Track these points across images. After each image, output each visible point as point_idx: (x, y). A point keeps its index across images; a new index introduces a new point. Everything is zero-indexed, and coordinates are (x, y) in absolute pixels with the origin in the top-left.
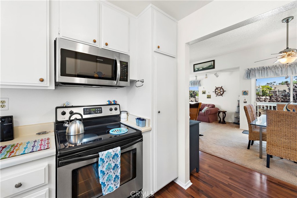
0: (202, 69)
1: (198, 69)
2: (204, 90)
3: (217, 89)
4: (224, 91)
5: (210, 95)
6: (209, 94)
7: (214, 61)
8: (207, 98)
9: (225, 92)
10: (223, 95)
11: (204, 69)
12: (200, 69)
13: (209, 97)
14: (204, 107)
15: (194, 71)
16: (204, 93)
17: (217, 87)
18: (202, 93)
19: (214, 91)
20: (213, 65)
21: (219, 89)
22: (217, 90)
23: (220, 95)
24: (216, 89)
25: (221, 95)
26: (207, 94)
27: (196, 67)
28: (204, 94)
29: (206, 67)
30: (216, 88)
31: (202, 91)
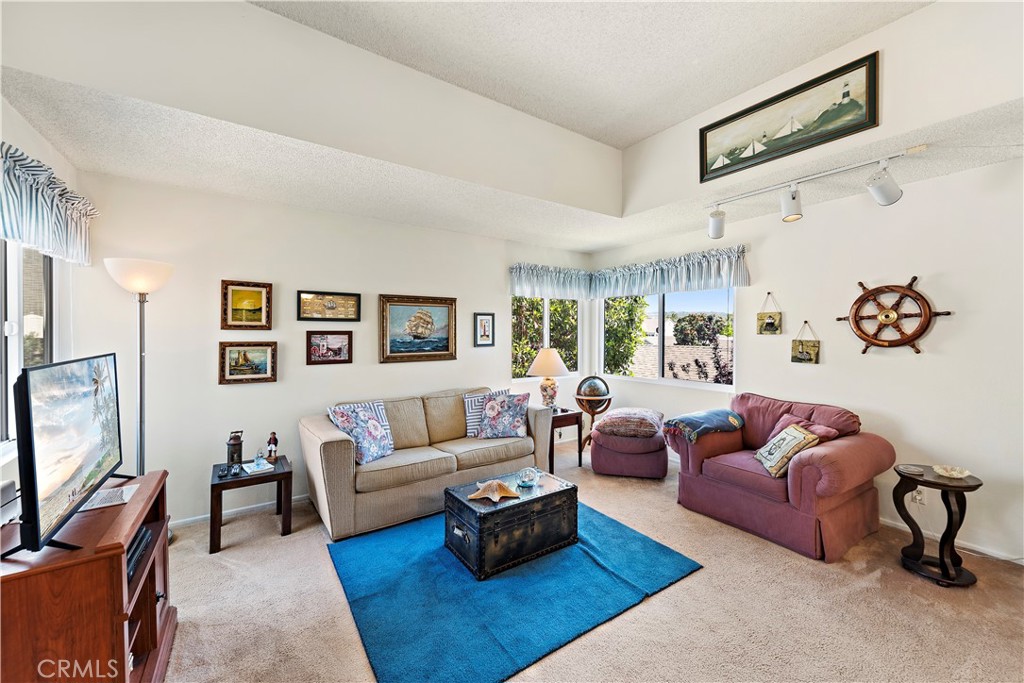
0: (760, 148)
1: (731, 154)
2: (771, 309)
3: (870, 296)
4: (929, 317)
5: (817, 345)
6: (808, 336)
7: (871, 62)
8: (795, 359)
9: (939, 324)
10: (922, 343)
11: (778, 149)
12: (748, 153)
13: (807, 354)
14: (769, 419)
15: (706, 173)
16: (771, 326)
17: (871, 286)
18: (754, 325)
19: (847, 310)
20: (862, 101)
21: (888, 300)
22: (869, 309)
23: (893, 344)
24: (861, 302)
25: (910, 341)
26: (793, 331)
27: (719, 142)
28: (768, 337)
29: (798, 126)
30: (860, 292)
31: (760, 317)
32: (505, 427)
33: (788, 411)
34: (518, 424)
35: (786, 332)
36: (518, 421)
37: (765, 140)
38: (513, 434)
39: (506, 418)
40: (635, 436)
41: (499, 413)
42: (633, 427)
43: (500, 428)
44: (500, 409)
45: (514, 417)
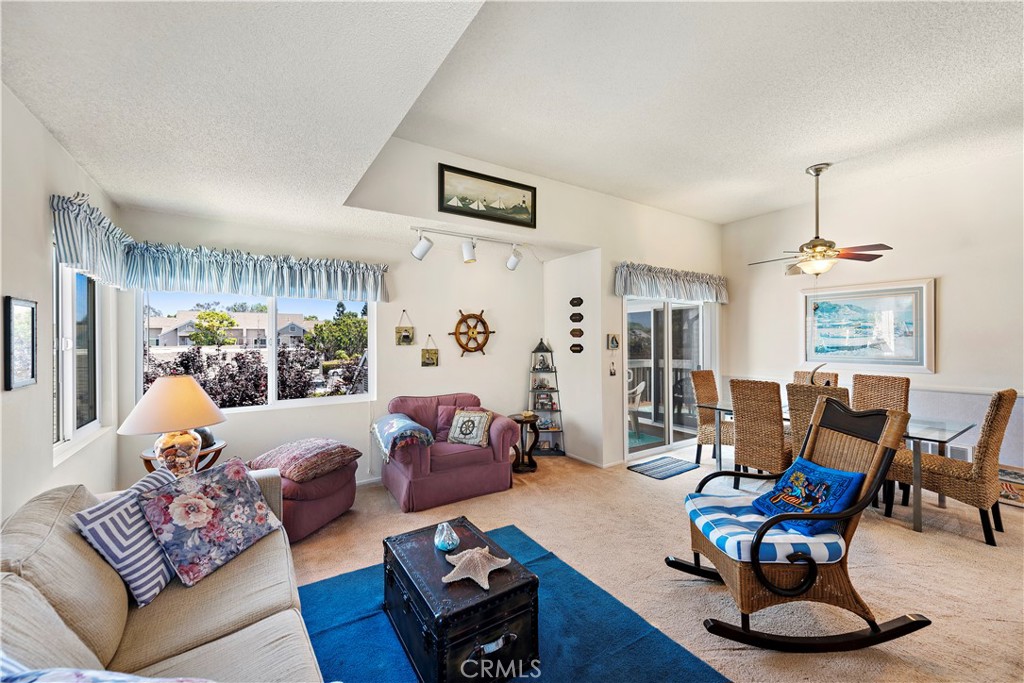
0: (482, 207)
1: (463, 200)
2: (406, 324)
3: (464, 319)
4: (488, 334)
5: (436, 352)
6: (431, 346)
7: (534, 191)
8: (425, 364)
9: (491, 337)
11: (490, 215)
12: (474, 206)
13: (430, 359)
15: (443, 205)
16: (406, 339)
18: (393, 338)
20: (530, 210)
21: (472, 322)
22: (463, 328)
23: (474, 350)
24: (460, 323)
25: (481, 348)
26: (421, 343)
27: (456, 185)
28: (405, 348)
29: (502, 206)
31: (398, 331)
32: (244, 529)
33: (438, 404)
34: (263, 512)
35: (416, 343)
36: (260, 508)
37: (485, 203)
38: (265, 531)
39: (237, 512)
40: (315, 478)
41: (216, 511)
42: (337, 459)
43: (237, 535)
44: (213, 504)
45: (249, 503)
